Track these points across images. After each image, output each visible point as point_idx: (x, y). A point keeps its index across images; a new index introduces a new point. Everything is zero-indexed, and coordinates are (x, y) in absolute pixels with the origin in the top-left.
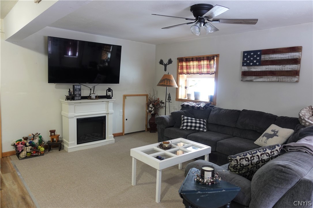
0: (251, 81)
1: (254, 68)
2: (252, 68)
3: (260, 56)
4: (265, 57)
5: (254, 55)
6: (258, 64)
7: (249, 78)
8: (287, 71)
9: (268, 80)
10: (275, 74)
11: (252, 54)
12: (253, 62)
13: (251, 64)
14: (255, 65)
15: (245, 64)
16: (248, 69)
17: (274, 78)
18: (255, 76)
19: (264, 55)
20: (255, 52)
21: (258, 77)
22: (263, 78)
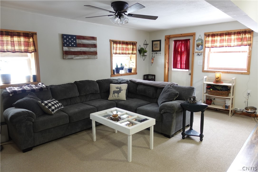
0: (72, 59)
1: (73, 49)
2: (71, 49)
3: (75, 40)
4: (79, 41)
5: (71, 38)
6: (75, 45)
7: (70, 57)
8: (92, 52)
9: (83, 58)
10: (86, 54)
11: (70, 37)
12: (71, 44)
13: (70, 45)
14: (73, 46)
15: (66, 45)
16: (68, 49)
17: (86, 57)
18: (74, 55)
19: (78, 40)
20: (72, 36)
21: (76, 56)
22: (79, 56)
